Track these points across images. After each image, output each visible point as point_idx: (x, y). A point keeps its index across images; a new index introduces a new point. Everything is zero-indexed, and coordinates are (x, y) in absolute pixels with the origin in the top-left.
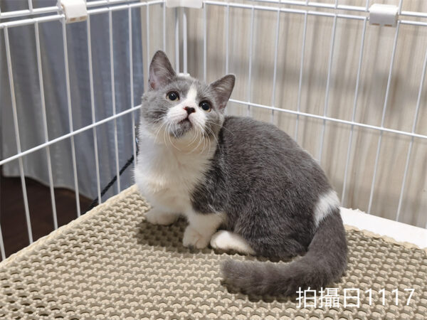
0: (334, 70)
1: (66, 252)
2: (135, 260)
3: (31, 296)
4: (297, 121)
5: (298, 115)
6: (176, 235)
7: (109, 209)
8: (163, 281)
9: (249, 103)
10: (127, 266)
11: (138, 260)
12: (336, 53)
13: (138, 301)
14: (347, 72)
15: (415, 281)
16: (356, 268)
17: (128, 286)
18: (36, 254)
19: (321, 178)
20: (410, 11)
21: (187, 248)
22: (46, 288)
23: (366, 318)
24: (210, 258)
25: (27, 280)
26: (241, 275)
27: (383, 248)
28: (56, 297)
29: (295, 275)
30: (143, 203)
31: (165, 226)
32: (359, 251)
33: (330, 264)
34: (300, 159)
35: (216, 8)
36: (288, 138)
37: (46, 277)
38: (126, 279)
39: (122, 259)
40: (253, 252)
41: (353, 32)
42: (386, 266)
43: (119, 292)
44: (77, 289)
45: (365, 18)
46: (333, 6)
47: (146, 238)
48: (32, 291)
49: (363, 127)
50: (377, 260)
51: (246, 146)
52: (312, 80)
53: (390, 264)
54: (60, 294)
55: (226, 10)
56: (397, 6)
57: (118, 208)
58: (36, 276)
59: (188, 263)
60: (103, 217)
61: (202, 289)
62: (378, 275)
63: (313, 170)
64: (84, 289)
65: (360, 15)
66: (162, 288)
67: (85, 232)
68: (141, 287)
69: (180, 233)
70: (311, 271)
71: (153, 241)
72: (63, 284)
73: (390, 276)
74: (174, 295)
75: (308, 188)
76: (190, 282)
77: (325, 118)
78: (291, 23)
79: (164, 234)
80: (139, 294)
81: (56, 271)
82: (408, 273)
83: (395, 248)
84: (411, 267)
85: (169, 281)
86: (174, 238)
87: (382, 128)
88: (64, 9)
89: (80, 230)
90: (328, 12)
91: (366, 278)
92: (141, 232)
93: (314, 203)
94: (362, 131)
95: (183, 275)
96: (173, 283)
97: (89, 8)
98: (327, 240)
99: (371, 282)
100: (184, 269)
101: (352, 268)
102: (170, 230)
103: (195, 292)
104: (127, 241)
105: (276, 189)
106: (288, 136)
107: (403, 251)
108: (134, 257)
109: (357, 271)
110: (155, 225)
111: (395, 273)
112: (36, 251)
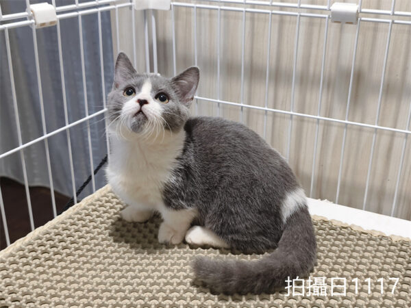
0: (299, 67)
1: (44, 252)
2: (111, 258)
3: (9, 298)
4: (265, 117)
5: (266, 111)
6: (151, 232)
7: (85, 209)
8: (139, 278)
9: (219, 101)
10: (104, 264)
11: (114, 258)
12: (301, 50)
13: (115, 299)
14: (312, 69)
15: (383, 268)
16: (326, 257)
17: (105, 284)
18: (14, 256)
19: (288, 175)
20: (369, 8)
21: (162, 244)
22: (25, 289)
23: (337, 306)
24: (185, 253)
25: (5, 282)
26: (212, 272)
27: (351, 237)
28: (35, 298)
29: (264, 270)
30: (118, 201)
31: (141, 223)
32: (329, 240)
33: (299, 259)
34: (267, 157)
35: (184, 9)
36: (257, 136)
37: (24, 279)
38: (103, 277)
39: (99, 257)
40: (226, 246)
41: (316, 29)
42: (355, 254)
43: (97, 291)
44: (55, 289)
45: (327, 16)
46: (296, 5)
47: (122, 236)
48: (11, 293)
49: (328, 121)
50: (346, 248)
51: (215, 144)
52: (279, 76)
53: (358, 252)
54: (38, 295)
55: (193, 11)
56: (357, 4)
57: (94, 207)
58: (14, 278)
59: (164, 259)
60: (79, 216)
61: (179, 284)
62: (348, 263)
63: (281, 167)
64: (62, 289)
65: (321, 13)
66: (139, 284)
67: (62, 232)
68: (118, 284)
69: (155, 230)
70: (279, 267)
71: (129, 238)
72: (41, 285)
73: (359, 264)
74: (151, 292)
75: (275, 185)
76: (166, 278)
77: (291, 113)
78: (256, 23)
79: (140, 232)
80: (117, 292)
81: (34, 272)
82: (376, 260)
83: (363, 236)
84: (379, 254)
85: (146, 278)
86: (149, 235)
87: (346, 122)
88: (34, 15)
89: (57, 231)
90: (291, 11)
91: (337, 267)
92: (117, 230)
93: (281, 200)
94: (328, 125)
95: (160, 271)
96: (150, 280)
97: (58, 13)
98: (295, 237)
99: (341, 270)
100: (160, 265)
101: (322, 257)
102: (146, 227)
103: (172, 288)
104: (103, 240)
105: (243, 186)
106: (257, 135)
107: (370, 239)
108: (111, 255)
109: (327, 260)
110: (130, 223)
111: (364, 260)
112: (14, 253)
